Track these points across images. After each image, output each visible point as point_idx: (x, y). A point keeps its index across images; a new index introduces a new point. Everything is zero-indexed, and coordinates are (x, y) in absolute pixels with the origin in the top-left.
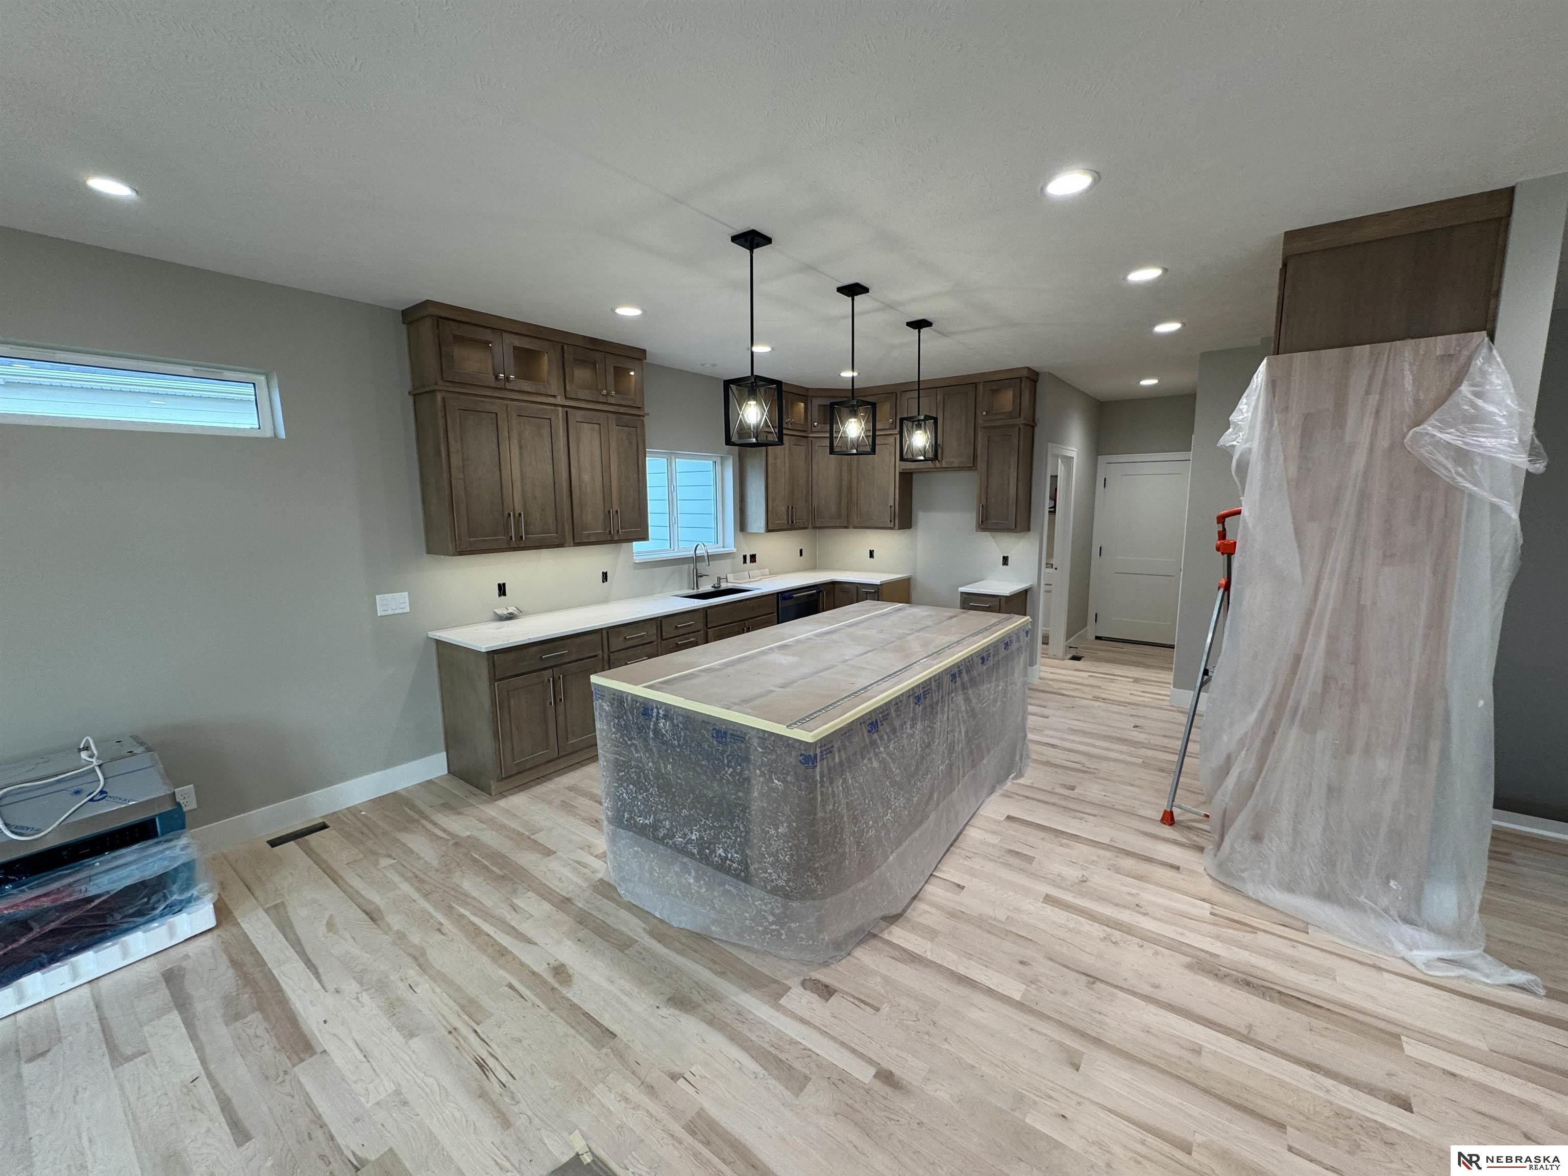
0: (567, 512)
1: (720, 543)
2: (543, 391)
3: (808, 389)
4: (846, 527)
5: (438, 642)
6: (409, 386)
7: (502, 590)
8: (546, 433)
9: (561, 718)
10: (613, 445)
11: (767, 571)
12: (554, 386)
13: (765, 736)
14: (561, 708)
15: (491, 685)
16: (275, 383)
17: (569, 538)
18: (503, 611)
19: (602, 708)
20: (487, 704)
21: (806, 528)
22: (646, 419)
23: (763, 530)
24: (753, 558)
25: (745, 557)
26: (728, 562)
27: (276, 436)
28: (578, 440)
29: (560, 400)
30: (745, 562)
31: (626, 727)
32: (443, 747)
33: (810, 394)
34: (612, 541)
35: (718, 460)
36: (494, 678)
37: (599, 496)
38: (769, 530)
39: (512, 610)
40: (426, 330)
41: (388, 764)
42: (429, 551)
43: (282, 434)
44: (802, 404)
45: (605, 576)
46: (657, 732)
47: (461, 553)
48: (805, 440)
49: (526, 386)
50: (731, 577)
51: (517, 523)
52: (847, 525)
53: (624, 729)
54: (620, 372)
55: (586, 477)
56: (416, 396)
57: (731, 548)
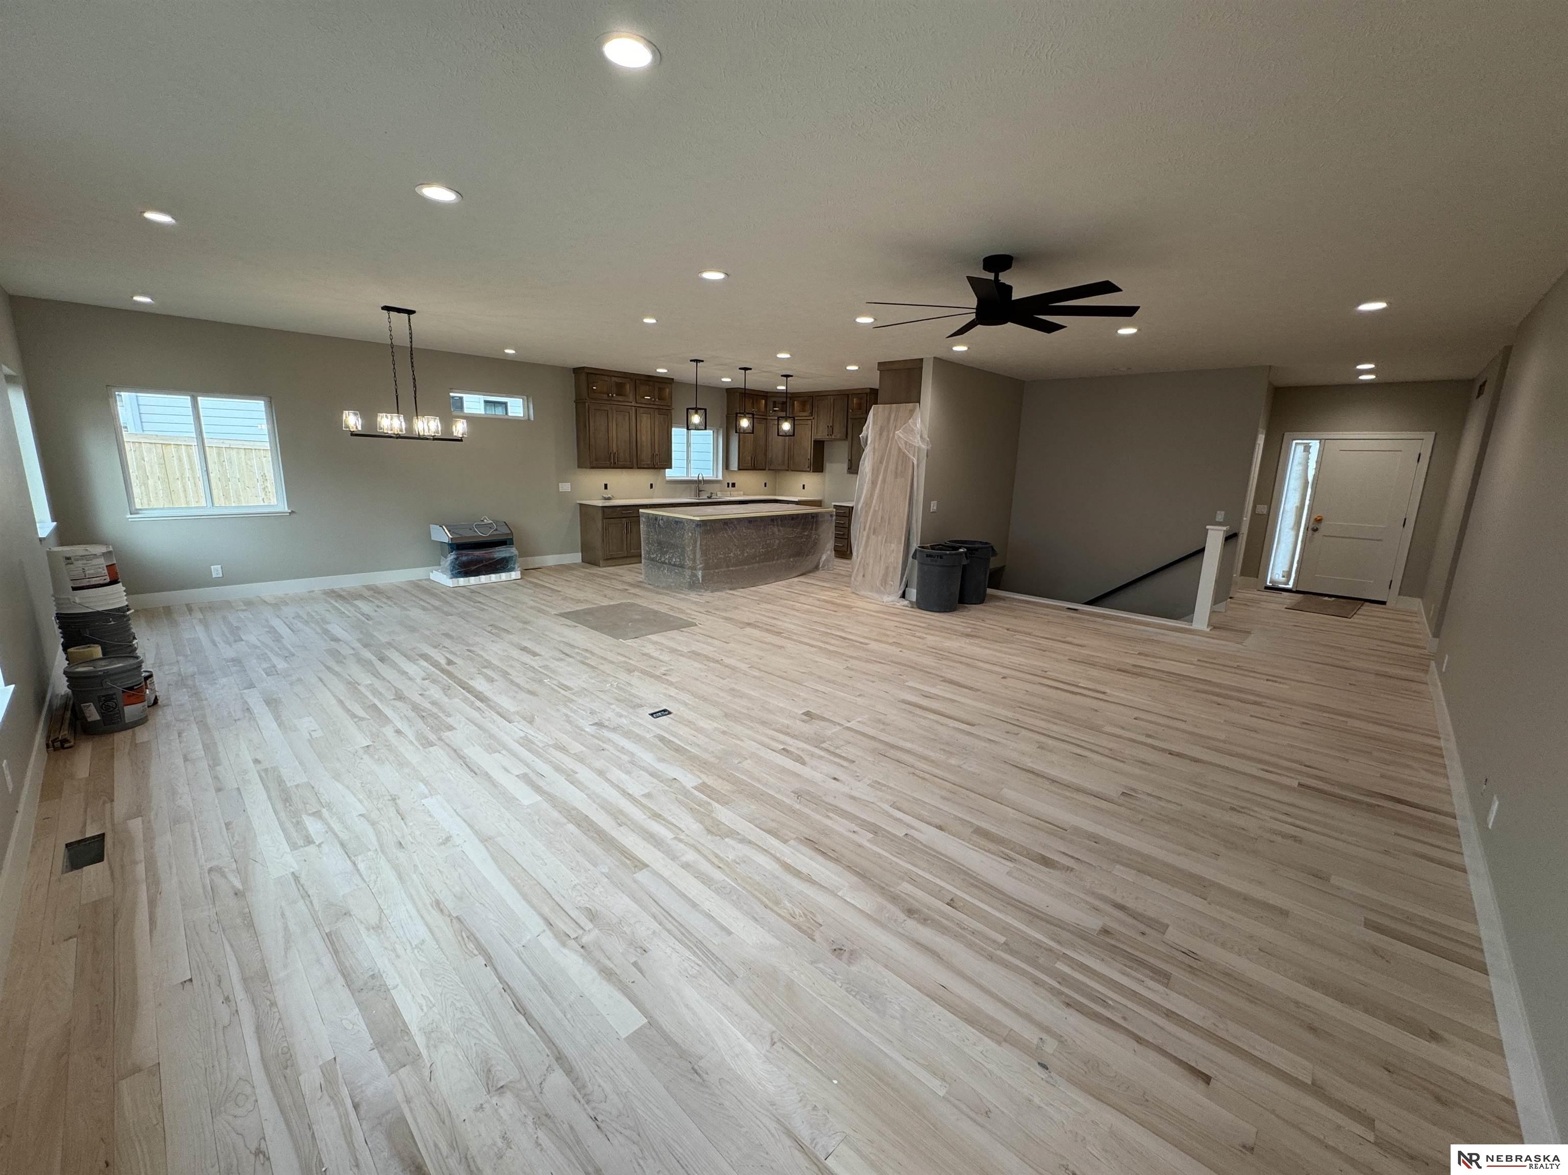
0: (635, 453)
1: (715, 475)
2: (627, 400)
3: (767, 392)
4: (788, 470)
5: (581, 505)
6: (574, 399)
7: (606, 486)
8: (627, 418)
9: (629, 539)
10: (657, 423)
11: (742, 493)
12: (631, 398)
13: (688, 520)
14: (629, 535)
15: (603, 521)
16: (531, 399)
17: (635, 465)
18: (606, 496)
19: (642, 519)
20: (600, 529)
21: (764, 470)
22: (673, 411)
23: (736, 469)
24: (733, 485)
25: (728, 484)
26: (718, 485)
27: (529, 419)
28: (641, 421)
29: (633, 404)
30: (728, 486)
31: (650, 525)
32: (580, 550)
33: (769, 395)
34: (654, 468)
35: (715, 431)
36: (604, 518)
37: (649, 445)
38: (739, 469)
39: (609, 496)
40: (583, 377)
41: (561, 552)
42: (579, 467)
43: (532, 419)
44: (764, 401)
45: (651, 485)
46: (659, 524)
47: (592, 468)
48: (765, 421)
49: (620, 398)
50: (719, 494)
51: (614, 456)
52: (789, 469)
53: (648, 526)
54: (661, 390)
55: (644, 438)
56: (577, 402)
57: (720, 477)
